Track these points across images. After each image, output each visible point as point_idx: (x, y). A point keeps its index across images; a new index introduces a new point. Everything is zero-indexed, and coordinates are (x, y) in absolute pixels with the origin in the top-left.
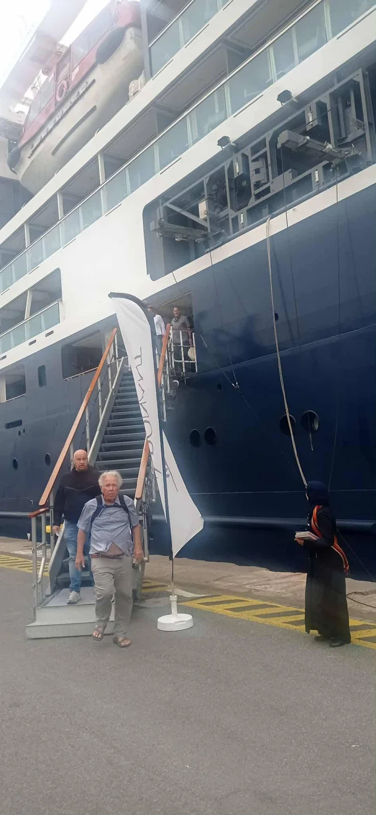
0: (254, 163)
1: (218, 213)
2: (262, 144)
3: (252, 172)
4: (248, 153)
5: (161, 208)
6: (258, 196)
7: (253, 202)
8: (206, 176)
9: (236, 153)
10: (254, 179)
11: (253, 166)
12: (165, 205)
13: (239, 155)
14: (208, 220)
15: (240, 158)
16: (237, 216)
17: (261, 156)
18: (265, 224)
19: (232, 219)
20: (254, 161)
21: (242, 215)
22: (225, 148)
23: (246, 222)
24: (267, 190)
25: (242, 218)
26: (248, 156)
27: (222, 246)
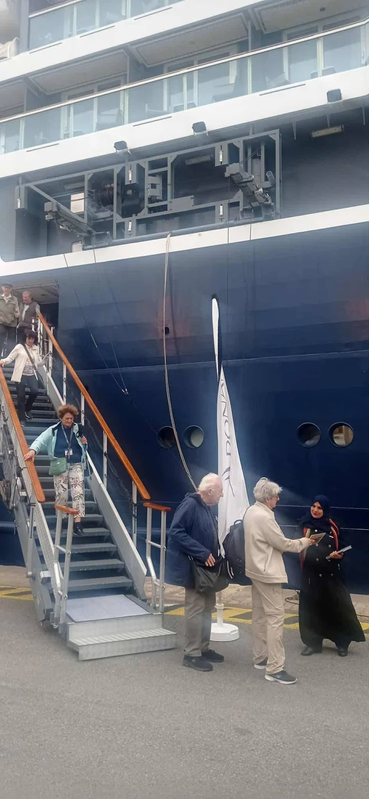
0: (151, 177)
1: (96, 212)
2: (163, 163)
3: (147, 186)
4: (146, 166)
5: (23, 187)
6: (151, 210)
7: (144, 214)
8: (90, 172)
9: (129, 160)
10: (149, 192)
11: (149, 180)
12: (27, 185)
13: (134, 163)
14: (86, 217)
15: (135, 168)
16: (123, 223)
17: (159, 174)
18: (165, 240)
19: (117, 223)
20: (150, 175)
21: (130, 223)
22: (120, 153)
23: (135, 231)
24: (165, 208)
25: (130, 225)
26: (144, 169)
27: (107, 248)
